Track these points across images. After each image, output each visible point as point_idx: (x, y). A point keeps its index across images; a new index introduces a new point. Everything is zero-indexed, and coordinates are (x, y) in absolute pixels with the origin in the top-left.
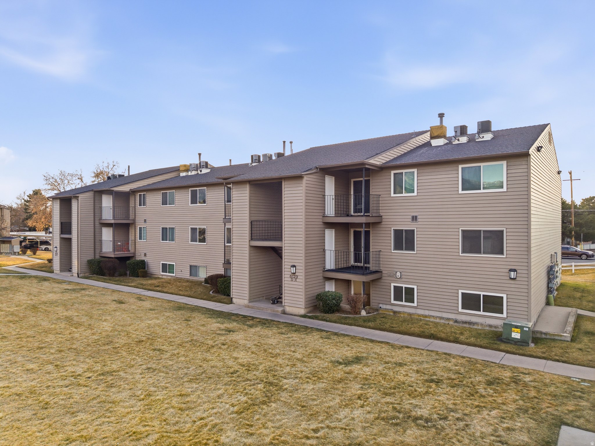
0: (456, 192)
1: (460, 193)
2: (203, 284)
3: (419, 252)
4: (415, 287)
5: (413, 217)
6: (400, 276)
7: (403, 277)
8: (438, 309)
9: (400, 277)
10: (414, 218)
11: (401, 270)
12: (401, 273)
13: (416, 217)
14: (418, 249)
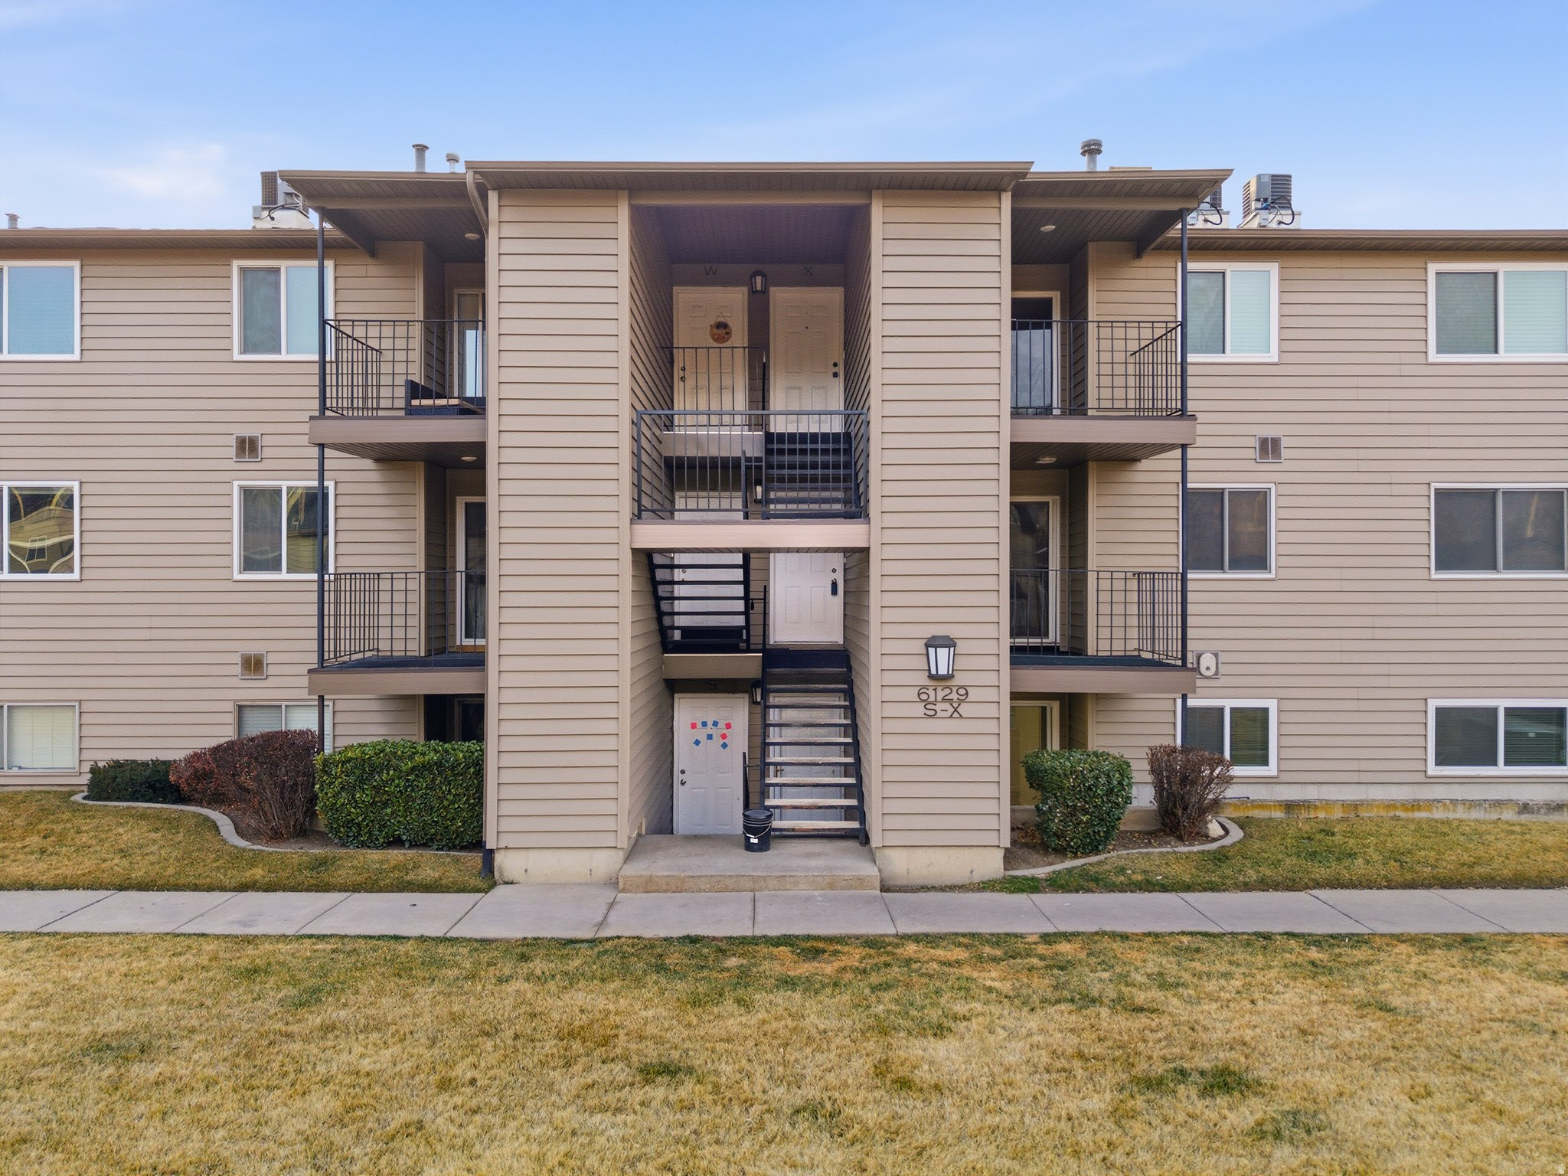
0: (1421, 358)
1: (1431, 359)
2: (78, 798)
3: (1283, 573)
4: (1272, 705)
5: (1264, 442)
6: (1213, 670)
7: (1223, 669)
8: (1354, 777)
9: (1217, 673)
10: (1269, 448)
11: (1217, 646)
12: (1216, 655)
13: (1276, 442)
14: (1284, 561)
